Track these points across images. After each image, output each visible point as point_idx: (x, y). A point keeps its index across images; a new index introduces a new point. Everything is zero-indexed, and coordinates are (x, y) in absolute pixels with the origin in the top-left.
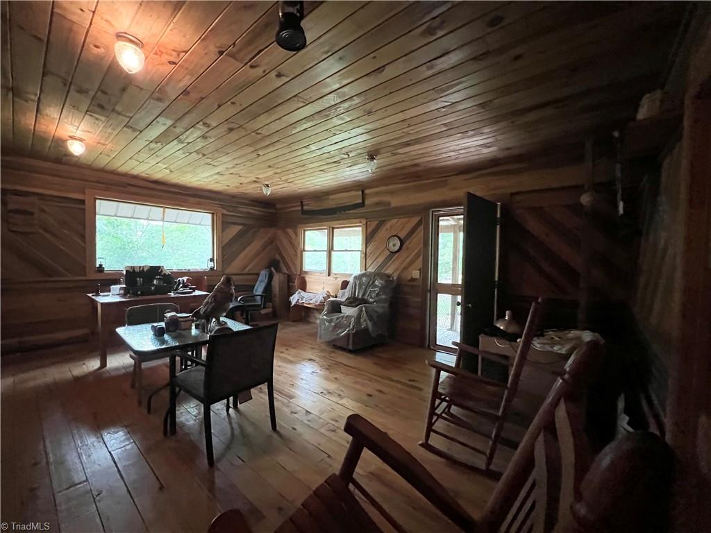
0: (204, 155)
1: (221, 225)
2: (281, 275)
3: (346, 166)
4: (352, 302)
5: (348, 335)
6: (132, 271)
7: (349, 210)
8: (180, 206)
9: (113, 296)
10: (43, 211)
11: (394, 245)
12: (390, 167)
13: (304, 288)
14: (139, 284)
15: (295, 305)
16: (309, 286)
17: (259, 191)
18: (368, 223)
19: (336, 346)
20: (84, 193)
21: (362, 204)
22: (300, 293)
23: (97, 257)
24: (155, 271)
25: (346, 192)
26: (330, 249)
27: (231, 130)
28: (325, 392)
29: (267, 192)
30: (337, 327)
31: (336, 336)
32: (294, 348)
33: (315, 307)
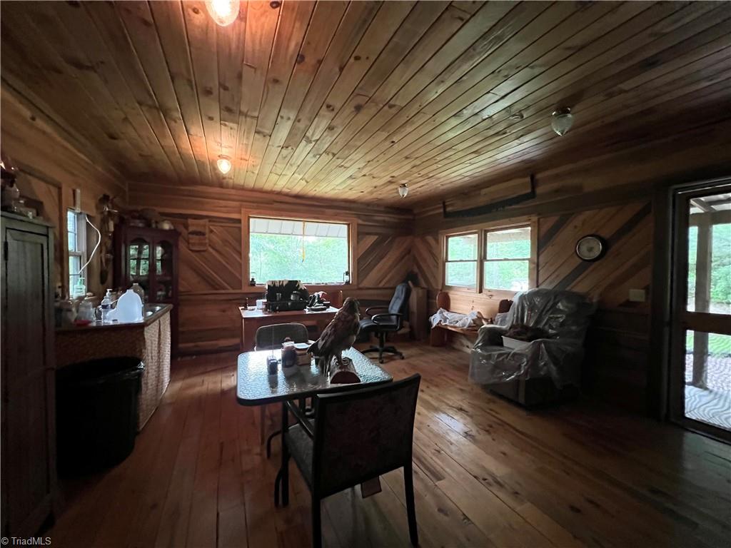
0: (334, 155)
1: (357, 236)
2: (420, 291)
3: (513, 136)
4: (520, 331)
5: (516, 382)
6: (272, 285)
7: (511, 205)
8: (318, 218)
9: (256, 311)
10: (211, 231)
11: (590, 250)
12: (588, 127)
13: (447, 306)
14: (278, 299)
15: (436, 327)
16: (452, 305)
17: (397, 194)
18: (541, 220)
19: (495, 392)
20: (240, 213)
21: (532, 195)
22: (441, 312)
23: (251, 271)
24: (293, 285)
25: (508, 181)
26: (482, 259)
27: (358, 108)
28: (490, 480)
29: (404, 193)
30: (498, 367)
31: (496, 380)
32: (437, 386)
33: (462, 332)
